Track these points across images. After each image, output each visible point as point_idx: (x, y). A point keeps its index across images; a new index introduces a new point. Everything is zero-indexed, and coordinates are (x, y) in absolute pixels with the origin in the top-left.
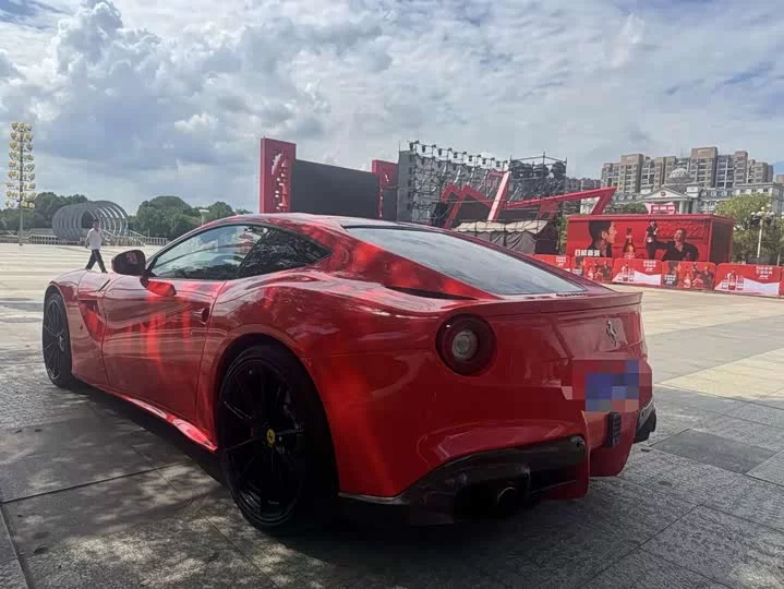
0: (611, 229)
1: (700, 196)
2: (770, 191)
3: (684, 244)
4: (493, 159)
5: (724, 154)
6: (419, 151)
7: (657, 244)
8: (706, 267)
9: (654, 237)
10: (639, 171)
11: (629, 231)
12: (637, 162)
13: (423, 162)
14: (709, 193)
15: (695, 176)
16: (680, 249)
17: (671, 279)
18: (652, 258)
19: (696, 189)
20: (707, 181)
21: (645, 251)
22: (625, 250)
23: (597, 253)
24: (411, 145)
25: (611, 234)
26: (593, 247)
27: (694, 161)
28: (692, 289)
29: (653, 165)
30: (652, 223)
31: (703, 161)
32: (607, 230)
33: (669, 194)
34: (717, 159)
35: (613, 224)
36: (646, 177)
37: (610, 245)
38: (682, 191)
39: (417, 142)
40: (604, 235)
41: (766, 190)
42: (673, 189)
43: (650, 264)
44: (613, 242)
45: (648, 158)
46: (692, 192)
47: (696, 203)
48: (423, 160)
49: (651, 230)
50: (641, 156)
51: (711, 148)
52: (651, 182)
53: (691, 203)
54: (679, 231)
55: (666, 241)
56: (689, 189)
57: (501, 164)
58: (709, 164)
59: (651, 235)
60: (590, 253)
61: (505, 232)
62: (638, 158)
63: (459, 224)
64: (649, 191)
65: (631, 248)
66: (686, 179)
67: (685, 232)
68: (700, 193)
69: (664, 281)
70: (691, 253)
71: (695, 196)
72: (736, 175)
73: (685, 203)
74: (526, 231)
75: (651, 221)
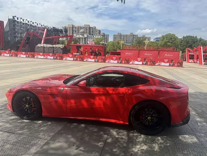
0: (82, 48)
1: (87, 37)
2: (101, 36)
3: (98, 52)
4: (40, 24)
5: (91, 27)
6: (16, 19)
7: (92, 52)
8: (103, 57)
9: (92, 50)
10: (73, 29)
11: (86, 49)
12: (72, 27)
13: (18, 23)
14: (89, 36)
15: (85, 32)
16: (98, 53)
17: (96, 60)
18: (92, 55)
19: (86, 35)
20: (88, 33)
21: (90, 54)
22: (85, 53)
23: (79, 54)
24: (13, 17)
25: (82, 49)
26: (77, 52)
27: (85, 28)
28: (101, 62)
29: (76, 28)
30: (91, 47)
31: (87, 28)
32: (81, 48)
33: (81, 36)
34: (90, 28)
35: (82, 47)
36: (74, 31)
37: (82, 52)
38: (83, 35)
39: (15, 16)
40: (80, 49)
41: (100, 36)
42: (81, 35)
43: (92, 57)
44: (82, 51)
45: (74, 26)
46: (86, 36)
47: (86, 39)
48: (18, 22)
49: (91, 48)
50: (73, 25)
51: (88, 25)
52: (76, 32)
53: (85, 39)
54: (97, 49)
55: (94, 51)
56: (85, 35)
57: (42, 26)
58: (88, 29)
59: (91, 50)
60: (77, 54)
61: (53, 47)
62: (72, 26)
63: (38, 44)
64: (76, 35)
65: (87, 53)
66: (84, 32)
67: (98, 49)
68: (87, 36)
69: (95, 61)
70: (100, 54)
71: (86, 37)
72: (94, 32)
73: (84, 38)
74: (59, 47)
75: (91, 46)
